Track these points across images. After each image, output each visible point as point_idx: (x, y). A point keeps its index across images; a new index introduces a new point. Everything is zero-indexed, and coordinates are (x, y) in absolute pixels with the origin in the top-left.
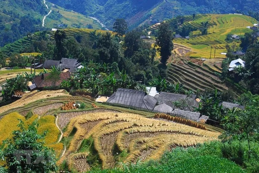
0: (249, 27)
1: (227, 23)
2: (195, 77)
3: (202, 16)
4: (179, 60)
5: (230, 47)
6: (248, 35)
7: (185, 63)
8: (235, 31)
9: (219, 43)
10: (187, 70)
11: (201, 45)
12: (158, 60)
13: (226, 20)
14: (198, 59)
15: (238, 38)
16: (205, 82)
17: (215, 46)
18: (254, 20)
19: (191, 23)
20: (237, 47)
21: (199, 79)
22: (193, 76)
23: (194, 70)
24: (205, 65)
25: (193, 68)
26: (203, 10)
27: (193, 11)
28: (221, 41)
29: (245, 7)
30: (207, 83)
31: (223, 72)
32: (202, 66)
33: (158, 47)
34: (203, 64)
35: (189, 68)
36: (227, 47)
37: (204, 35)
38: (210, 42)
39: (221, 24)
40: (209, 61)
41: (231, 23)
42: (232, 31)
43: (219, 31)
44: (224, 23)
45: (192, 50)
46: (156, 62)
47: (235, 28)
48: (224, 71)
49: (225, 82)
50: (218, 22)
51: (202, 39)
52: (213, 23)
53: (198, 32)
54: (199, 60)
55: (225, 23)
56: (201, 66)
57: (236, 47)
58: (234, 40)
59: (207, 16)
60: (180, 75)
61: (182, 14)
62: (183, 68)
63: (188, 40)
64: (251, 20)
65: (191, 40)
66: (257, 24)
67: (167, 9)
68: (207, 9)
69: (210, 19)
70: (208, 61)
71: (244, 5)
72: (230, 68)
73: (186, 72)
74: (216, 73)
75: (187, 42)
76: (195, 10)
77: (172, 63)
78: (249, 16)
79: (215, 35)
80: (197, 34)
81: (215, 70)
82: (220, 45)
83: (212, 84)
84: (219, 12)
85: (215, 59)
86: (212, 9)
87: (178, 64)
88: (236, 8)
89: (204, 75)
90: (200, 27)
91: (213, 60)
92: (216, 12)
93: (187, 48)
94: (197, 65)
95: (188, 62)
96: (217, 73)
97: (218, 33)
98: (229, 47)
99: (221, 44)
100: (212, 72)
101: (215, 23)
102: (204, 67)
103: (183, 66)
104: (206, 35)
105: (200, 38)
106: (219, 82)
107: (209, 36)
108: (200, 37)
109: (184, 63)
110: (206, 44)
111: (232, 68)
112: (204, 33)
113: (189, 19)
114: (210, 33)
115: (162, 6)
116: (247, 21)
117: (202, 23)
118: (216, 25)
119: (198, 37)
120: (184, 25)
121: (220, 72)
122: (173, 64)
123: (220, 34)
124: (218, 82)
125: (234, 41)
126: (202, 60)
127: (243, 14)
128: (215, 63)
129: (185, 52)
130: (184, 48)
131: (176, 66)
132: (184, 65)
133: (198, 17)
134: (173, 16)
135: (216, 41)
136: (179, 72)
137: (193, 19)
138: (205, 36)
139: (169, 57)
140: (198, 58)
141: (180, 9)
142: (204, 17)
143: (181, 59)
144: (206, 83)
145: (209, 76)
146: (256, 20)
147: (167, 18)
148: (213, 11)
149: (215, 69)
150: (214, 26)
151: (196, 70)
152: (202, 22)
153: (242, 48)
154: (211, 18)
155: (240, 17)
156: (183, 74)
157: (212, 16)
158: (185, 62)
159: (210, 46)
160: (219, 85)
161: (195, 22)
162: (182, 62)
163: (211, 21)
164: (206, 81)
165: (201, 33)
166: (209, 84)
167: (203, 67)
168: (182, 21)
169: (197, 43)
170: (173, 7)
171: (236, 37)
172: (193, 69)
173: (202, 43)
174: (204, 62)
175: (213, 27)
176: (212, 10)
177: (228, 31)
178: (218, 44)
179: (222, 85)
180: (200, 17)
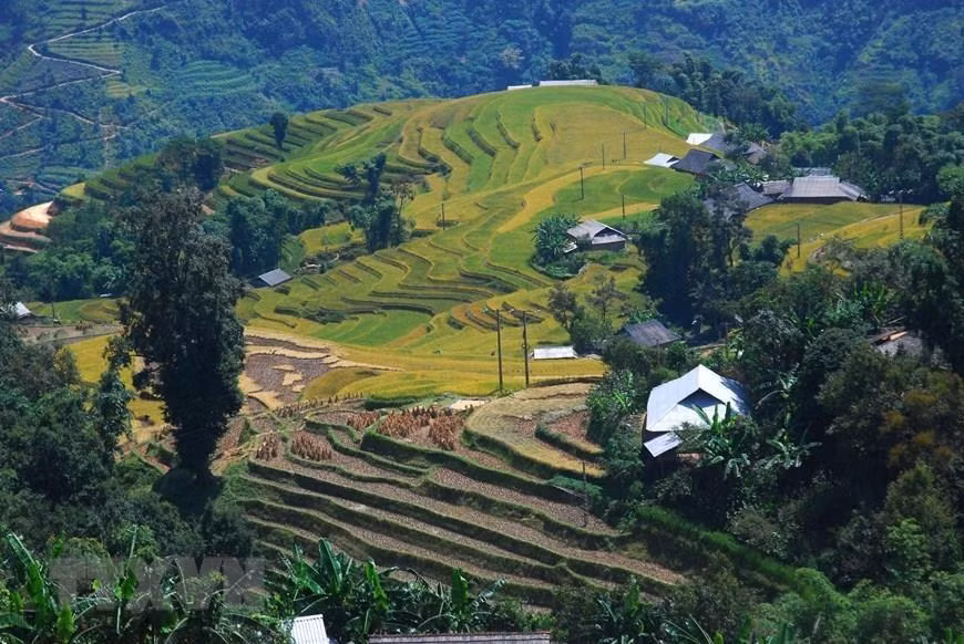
0: (662, 160)
1: (515, 147)
2: (434, 531)
3: (333, 123)
4: (292, 429)
5: (580, 302)
6: (684, 208)
7: (345, 446)
8: (583, 196)
9: (494, 287)
10: (367, 489)
11: (381, 319)
12: (141, 453)
13: (503, 134)
14: (421, 406)
15: (615, 238)
16: (506, 555)
17: (476, 308)
18: (682, 109)
19: (271, 179)
20: (622, 297)
21: (458, 539)
22: (420, 527)
23: (414, 483)
24: (486, 443)
25: (405, 472)
26: (306, 80)
27: (242, 96)
28: (504, 277)
29: (579, 32)
30: (521, 559)
31: (614, 470)
32: (460, 453)
33: (138, 364)
34: (468, 435)
35: (376, 473)
36: (562, 304)
37: (384, 247)
38: (434, 292)
39: (475, 162)
40: (502, 413)
41: (540, 144)
42: (563, 196)
43: (475, 213)
44: (492, 153)
45: (341, 357)
46: (128, 469)
47: (576, 176)
48: (617, 462)
49: (636, 535)
50: (452, 147)
51: (379, 276)
52: (422, 161)
53: (337, 232)
54: (434, 415)
55: (503, 152)
56: (452, 449)
57: (617, 303)
58: (591, 254)
59: (368, 119)
60: (327, 531)
61: (166, 123)
62: (332, 479)
63: (285, 291)
64: (661, 110)
65: (300, 294)
66: (707, 137)
67: (57, 104)
68: (333, 75)
69: (393, 137)
70: (495, 412)
71: (574, 16)
72: (652, 435)
73: (361, 508)
74: (566, 480)
75: (278, 311)
76: (253, 86)
77: (252, 459)
78: (639, 86)
79: (457, 240)
80: (336, 247)
81: (558, 466)
82: (507, 298)
83: (555, 559)
84: (419, 86)
85: (532, 392)
86: (369, 69)
87: (298, 462)
88: (522, 45)
89: (486, 505)
90: (339, 199)
91: (523, 402)
92: (399, 84)
93: (305, 349)
94: (425, 448)
95: (359, 436)
96: (576, 483)
97: (471, 223)
98: (572, 307)
99: (508, 290)
100: (535, 480)
101: (434, 159)
102: (475, 454)
103: (334, 469)
104: (400, 247)
105: (359, 274)
106: (600, 539)
107: (416, 247)
108: (361, 266)
109: (336, 448)
110: (412, 304)
111: (665, 438)
112: (385, 232)
113: (246, 155)
114: (418, 227)
115: (19, 84)
116: (641, 123)
117: (348, 171)
118: (445, 170)
119: (349, 267)
120: (227, 197)
121: (594, 471)
122: (261, 463)
123: (485, 230)
124: (593, 542)
125: (593, 260)
126: (448, 413)
127: (599, 81)
128: (546, 418)
129: (298, 377)
130: (280, 351)
131: (287, 475)
132: (340, 461)
133: (302, 133)
134: (107, 146)
135: (477, 277)
136: (313, 513)
137: (275, 151)
138: (390, 251)
139: (225, 421)
140: (417, 399)
141: (148, 93)
142: (348, 133)
143: (310, 425)
144: (515, 557)
145: (525, 512)
146: (690, 108)
147: (69, 162)
148: (379, 80)
149: (555, 458)
150: (433, 180)
151: (427, 484)
152: (342, 163)
153: (656, 302)
154: (398, 128)
155: (590, 99)
156: (340, 519)
157: (396, 113)
158: (337, 441)
159: (442, 316)
160: (600, 558)
161: (294, 166)
162: (320, 443)
163: (401, 151)
164: (514, 546)
165: (358, 236)
166: (536, 563)
167: (472, 458)
168: (205, 169)
169: (350, 306)
170: (97, 83)
171: (601, 234)
172: (402, 479)
173: (385, 300)
174: (472, 424)
175: (425, 188)
176: (369, 77)
177: (537, 203)
178: (489, 296)
179: (622, 559)
180: (318, 131)
